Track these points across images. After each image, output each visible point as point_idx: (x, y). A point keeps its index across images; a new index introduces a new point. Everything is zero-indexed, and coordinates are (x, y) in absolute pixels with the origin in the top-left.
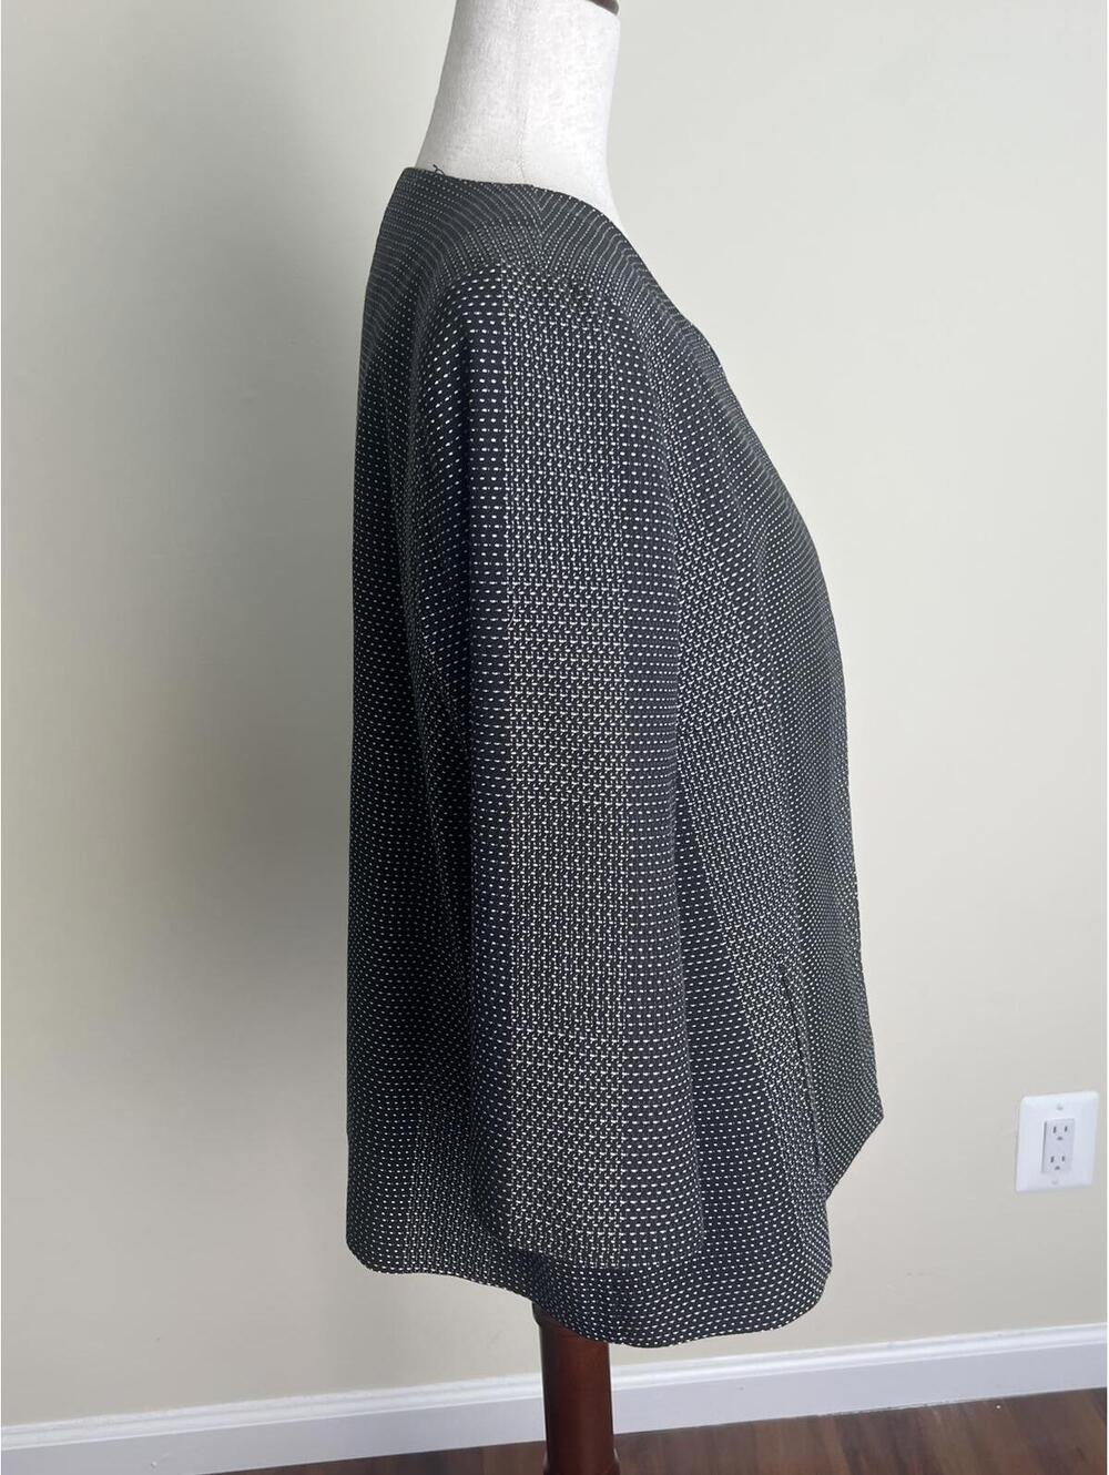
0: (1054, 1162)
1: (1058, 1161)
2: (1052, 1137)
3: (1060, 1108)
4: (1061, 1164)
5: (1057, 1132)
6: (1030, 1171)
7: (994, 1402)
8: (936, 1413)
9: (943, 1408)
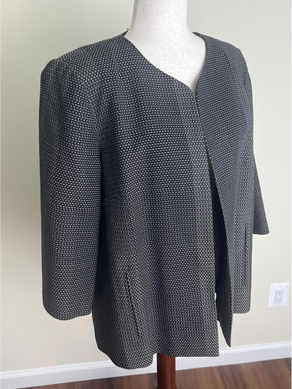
0: (278, 300)
1: (279, 300)
2: (278, 294)
3: (280, 287)
4: (279, 301)
5: (279, 293)
6: (271, 303)
7: (258, 362)
8: (243, 365)
9: (245, 364)
